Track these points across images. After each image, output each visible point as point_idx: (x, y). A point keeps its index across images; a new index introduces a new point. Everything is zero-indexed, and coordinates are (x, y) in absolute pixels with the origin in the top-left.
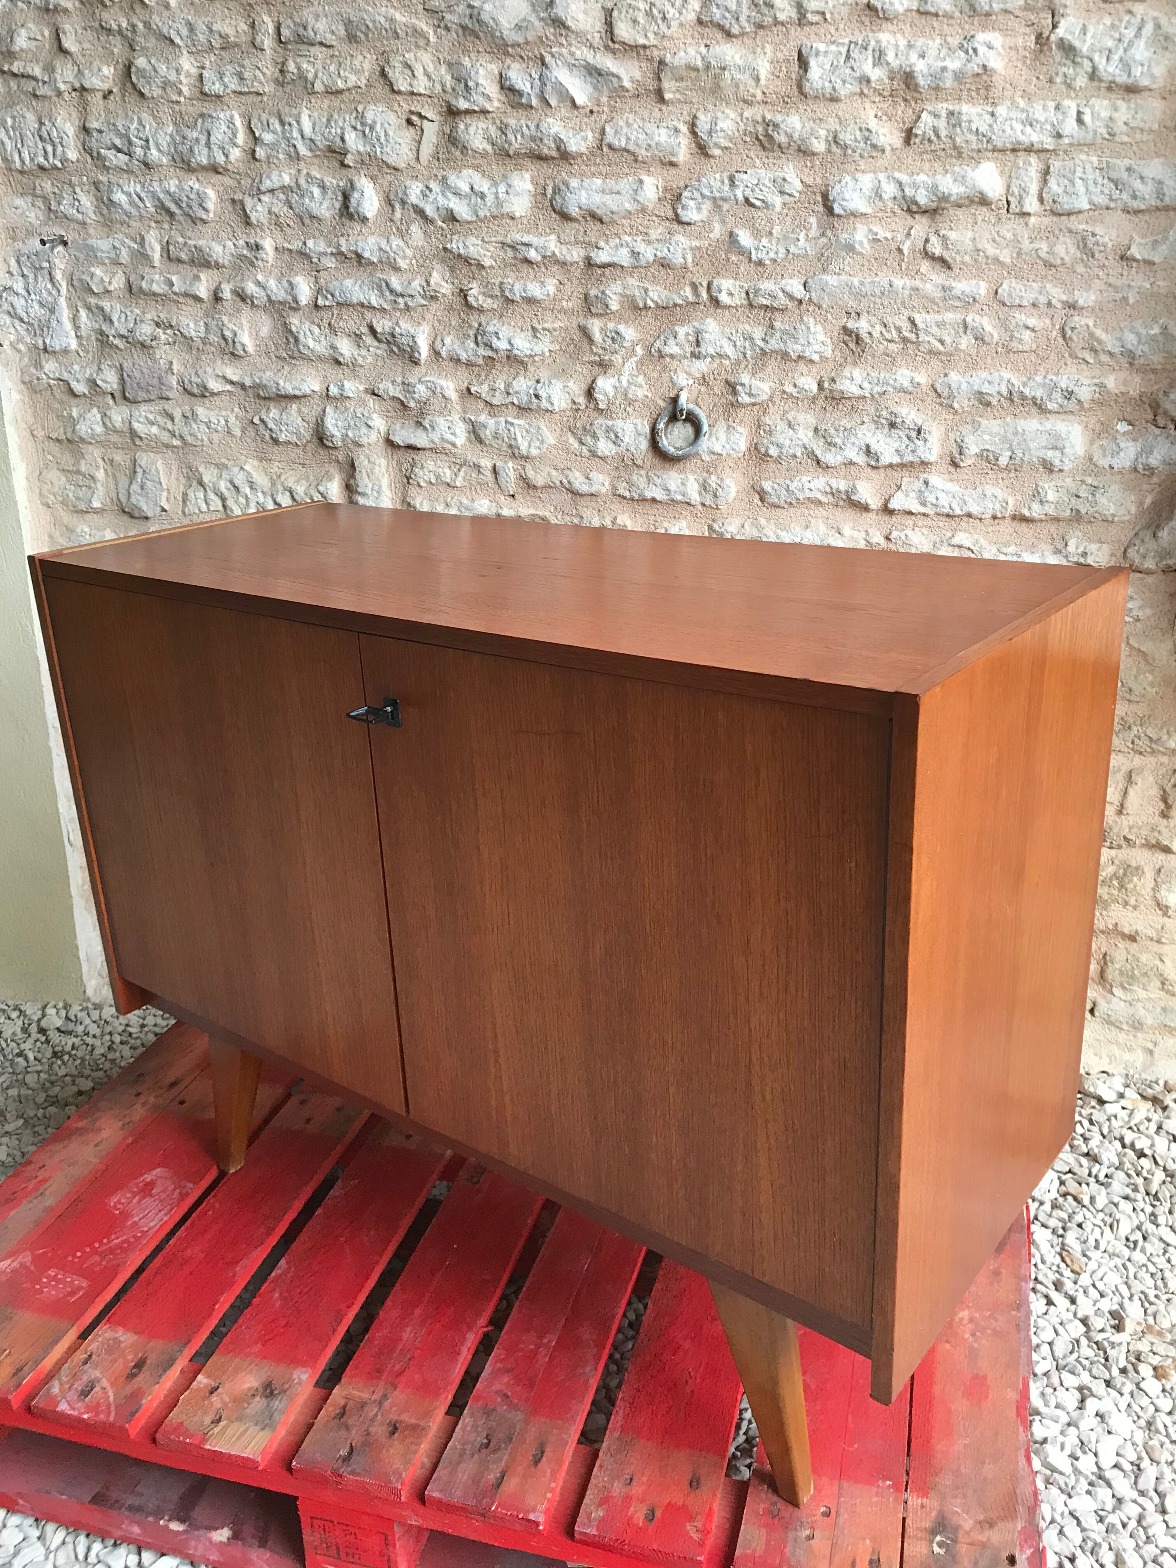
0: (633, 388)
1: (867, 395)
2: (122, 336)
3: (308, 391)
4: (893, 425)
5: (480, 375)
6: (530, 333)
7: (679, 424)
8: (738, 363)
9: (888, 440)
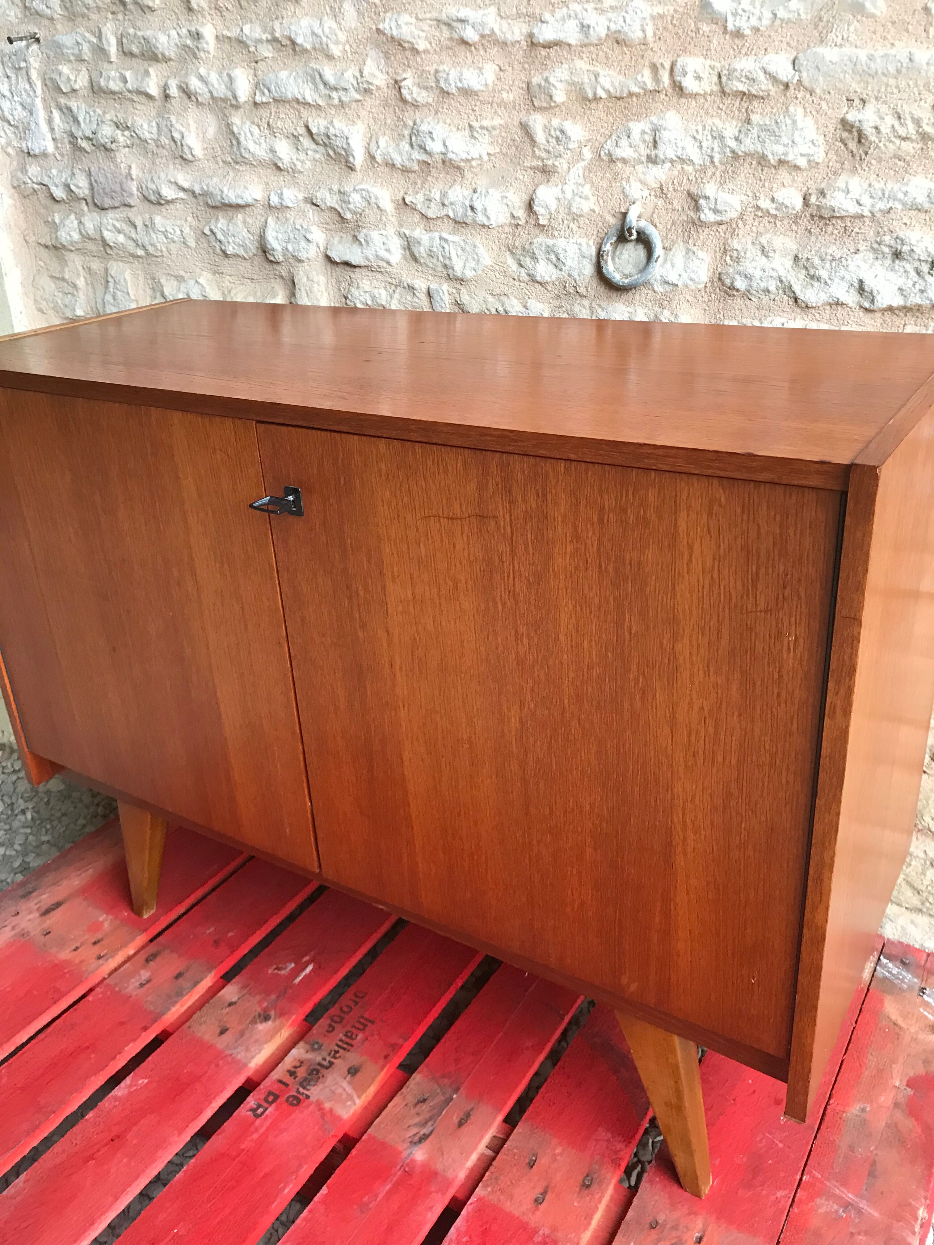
0: (577, 199)
1: (866, 213)
2: (88, 139)
3: (250, 201)
4: (897, 255)
5: (416, 183)
6: (467, 133)
7: (630, 246)
8: (703, 170)
9: (891, 275)
